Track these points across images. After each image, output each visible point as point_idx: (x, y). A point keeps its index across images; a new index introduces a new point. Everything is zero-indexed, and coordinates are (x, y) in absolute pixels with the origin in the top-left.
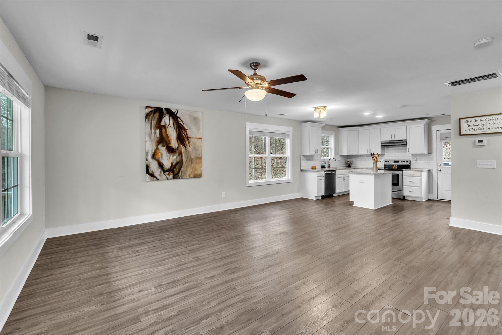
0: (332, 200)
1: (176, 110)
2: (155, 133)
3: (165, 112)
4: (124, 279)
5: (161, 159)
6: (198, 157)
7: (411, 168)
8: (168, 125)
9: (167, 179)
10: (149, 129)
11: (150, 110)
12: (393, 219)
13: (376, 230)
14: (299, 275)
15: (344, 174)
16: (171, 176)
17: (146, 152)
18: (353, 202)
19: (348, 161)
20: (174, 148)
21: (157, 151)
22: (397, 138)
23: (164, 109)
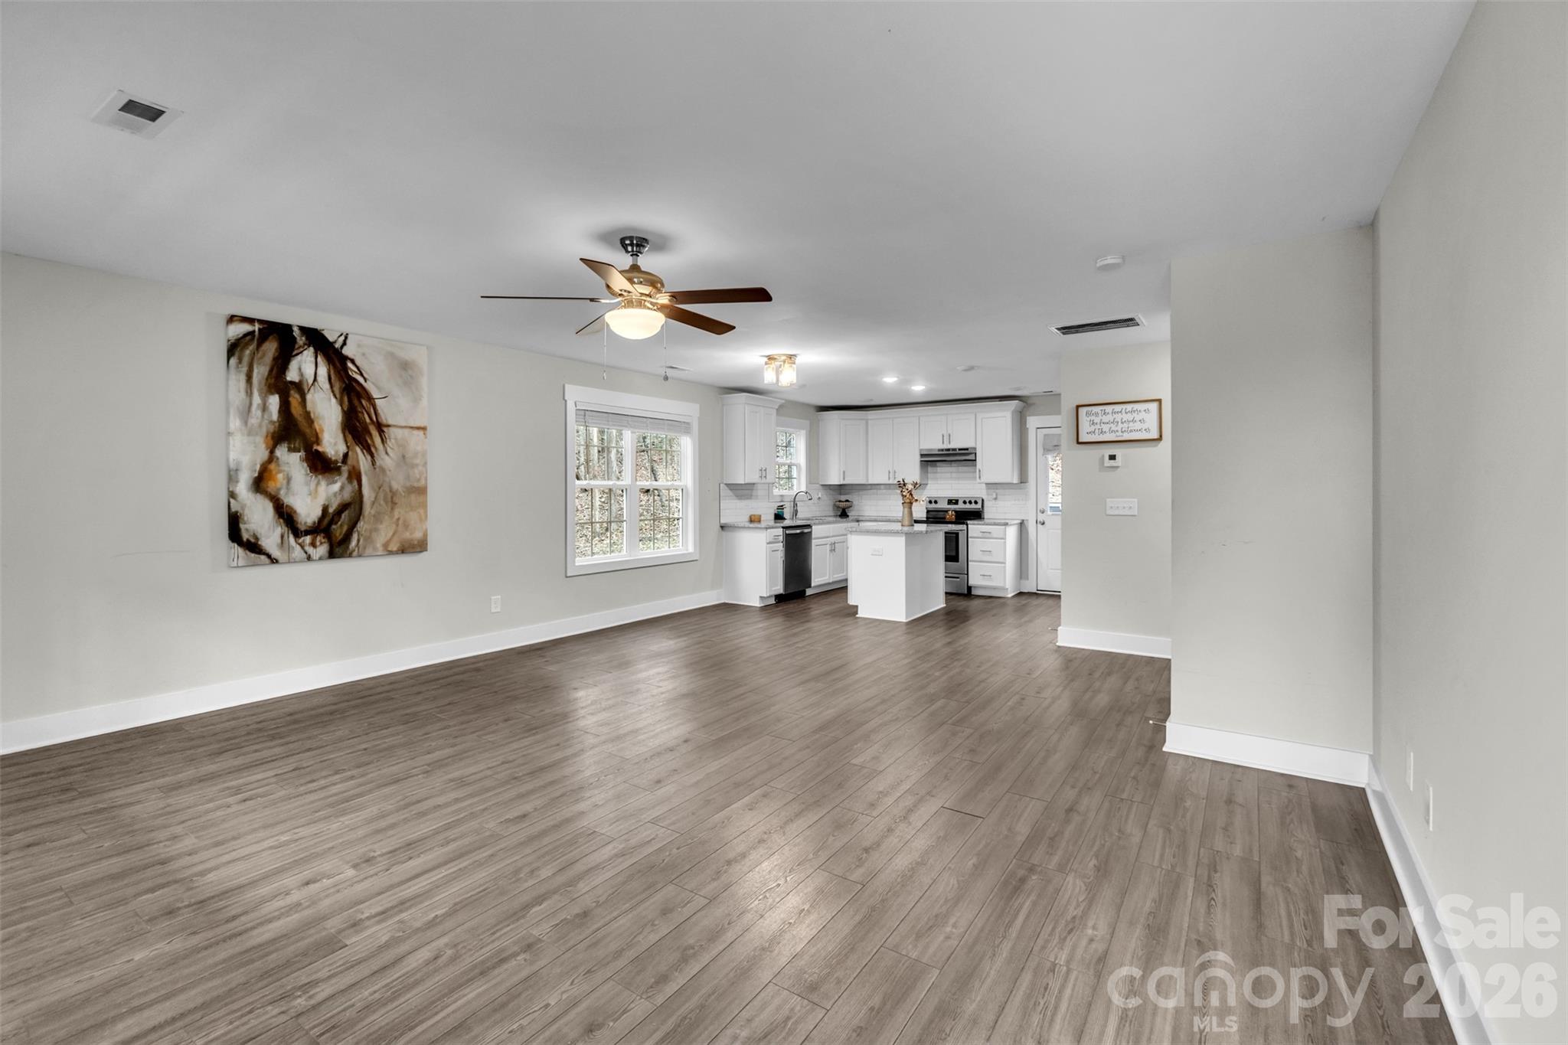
0: (802, 605)
1: (341, 335)
2: (264, 408)
3: (301, 340)
4: (232, 865)
5: (287, 494)
6: (414, 487)
7: (985, 517)
8: (311, 381)
9: (309, 558)
10: (243, 394)
11: (244, 328)
12: (948, 640)
13: (914, 668)
14: (750, 780)
15: (833, 536)
16: (323, 549)
17: (229, 471)
18: (857, 606)
19: (840, 501)
20: (330, 459)
21: (272, 466)
22: (956, 444)
23: (295, 329)
